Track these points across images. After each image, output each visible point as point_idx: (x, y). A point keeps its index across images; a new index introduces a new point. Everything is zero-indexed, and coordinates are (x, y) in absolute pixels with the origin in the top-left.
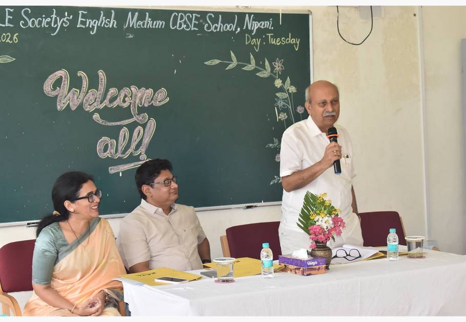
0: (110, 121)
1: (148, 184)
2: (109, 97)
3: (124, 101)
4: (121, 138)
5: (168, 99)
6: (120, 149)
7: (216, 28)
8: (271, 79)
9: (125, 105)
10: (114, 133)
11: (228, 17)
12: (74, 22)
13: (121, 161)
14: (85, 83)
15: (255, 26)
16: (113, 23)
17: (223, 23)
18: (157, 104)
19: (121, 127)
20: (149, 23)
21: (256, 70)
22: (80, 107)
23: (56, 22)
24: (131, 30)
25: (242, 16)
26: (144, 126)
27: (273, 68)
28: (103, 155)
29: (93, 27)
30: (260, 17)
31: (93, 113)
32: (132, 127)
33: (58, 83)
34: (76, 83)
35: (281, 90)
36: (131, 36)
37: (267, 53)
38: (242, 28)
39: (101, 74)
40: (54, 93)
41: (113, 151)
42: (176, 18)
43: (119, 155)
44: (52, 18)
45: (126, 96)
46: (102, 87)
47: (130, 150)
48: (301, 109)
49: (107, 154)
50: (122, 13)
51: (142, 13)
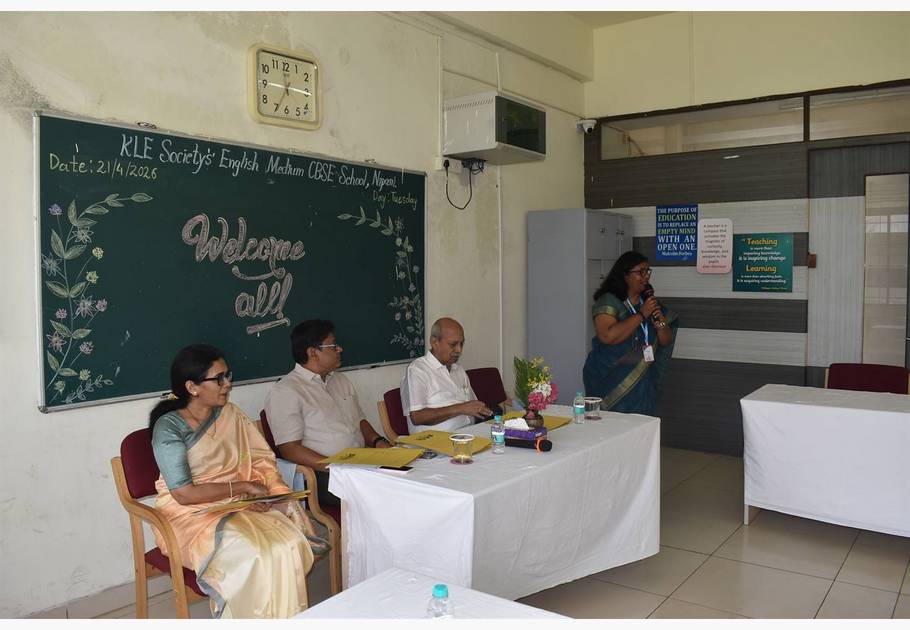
0: (248, 276)
2: (248, 248)
3: (263, 254)
4: (259, 295)
5: (304, 253)
6: (258, 306)
7: (349, 181)
8: (393, 238)
9: (264, 258)
10: (252, 289)
11: (359, 170)
12: (216, 160)
13: (260, 321)
14: (225, 232)
15: (382, 183)
16: (255, 166)
17: (356, 176)
18: (294, 258)
19: (259, 282)
20: (289, 170)
21: (381, 228)
22: (220, 257)
23: (198, 159)
24: (272, 174)
25: (371, 170)
26: (281, 281)
27: (395, 226)
28: (241, 314)
29: (235, 168)
30: (387, 173)
31: (232, 265)
32: (270, 282)
33: (197, 229)
34: (216, 230)
35: (401, 248)
36: (271, 182)
37: (391, 211)
38: (370, 183)
39: (241, 221)
40: (193, 241)
41: (252, 309)
42: (314, 166)
43: (257, 313)
44: (193, 154)
45: (265, 248)
46: (242, 236)
47: (268, 308)
48: (416, 269)
49: (245, 313)
50: (264, 155)
51: (283, 157)
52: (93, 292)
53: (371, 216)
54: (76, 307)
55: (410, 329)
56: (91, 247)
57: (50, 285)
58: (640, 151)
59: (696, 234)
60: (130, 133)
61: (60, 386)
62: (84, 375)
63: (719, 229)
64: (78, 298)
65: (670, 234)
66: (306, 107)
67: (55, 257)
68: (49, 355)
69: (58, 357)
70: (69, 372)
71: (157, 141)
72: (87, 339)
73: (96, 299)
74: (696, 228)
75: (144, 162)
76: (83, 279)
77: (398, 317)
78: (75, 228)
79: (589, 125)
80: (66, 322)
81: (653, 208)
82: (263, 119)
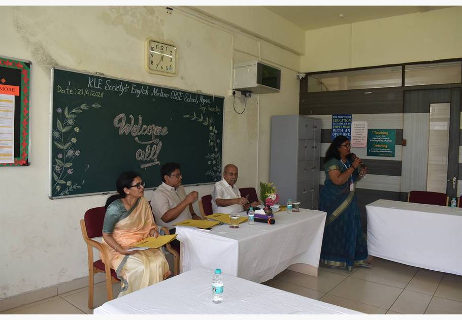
0: (143, 142)
1: (168, 175)
2: (143, 129)
3: (149, 132)
4: (147, 150)
5: (167, 132)
6: (146, 156)
7: (189, 100)
8: (208, 126)
9: (150, 134)
10: (144, 148)
11: (194, 95)
12: (130, 90)
13: (147, 162)
14: (133, 122)
15: (204, 101)
16: (147, 93)
17: (192, 98)
18: (163, 134)
19: (147, 145)
20: (162, 94)
21: (203, 122)
22: (130, 133)
23: (121, 89)
24: (154, 97)
25: (199, 95)
26: (157, 145)
27: (209, 121)
28: (138, 159)
29: (138, 93)
30: (206, 97)
31: (135, 137)
32: (152, 145)
33: (120, 120)
34: (128, 121)
35: (212, 131)
36: (154, 100)
37: (208, 114)
38: (199, 101)
39: (140, 117)
40: (119, 125)
41: (143, 157)
42: (173, 93)
43: (145, 159)
44: (120, 87)
45: (150, 129)
46: (140, 124)
47: (150, 157)
48: (218, 141)
49: (140, 158)
50: (151, 88)
51: (160, 89)
52: (74, 147)
53: (198, 116)
54: (66, 153)
55: (215, 168)
56: (74, 127)
57: (55, 143)
58: (326, 88)
59: (351, 128)
60: (92, 77)
61: (58, 188)
62: (69, 183)
63: (361, 126)
64: (67, 149)
65: (338, 128)
66: (171, 66)
67: (58, 131)
68: (54, 174)
69: (58, 175)
70: (62, 182)
71: (104, 81)
72: (70, 168)
73: (75, 150)
74: (351, 125)
75: (98, 90)
76: (70, 141)
77: (209, 163)
78: (67, 119)
79: (303, 76)
80: (62, 159)
81: (331, 116)
82: (151, 72)
